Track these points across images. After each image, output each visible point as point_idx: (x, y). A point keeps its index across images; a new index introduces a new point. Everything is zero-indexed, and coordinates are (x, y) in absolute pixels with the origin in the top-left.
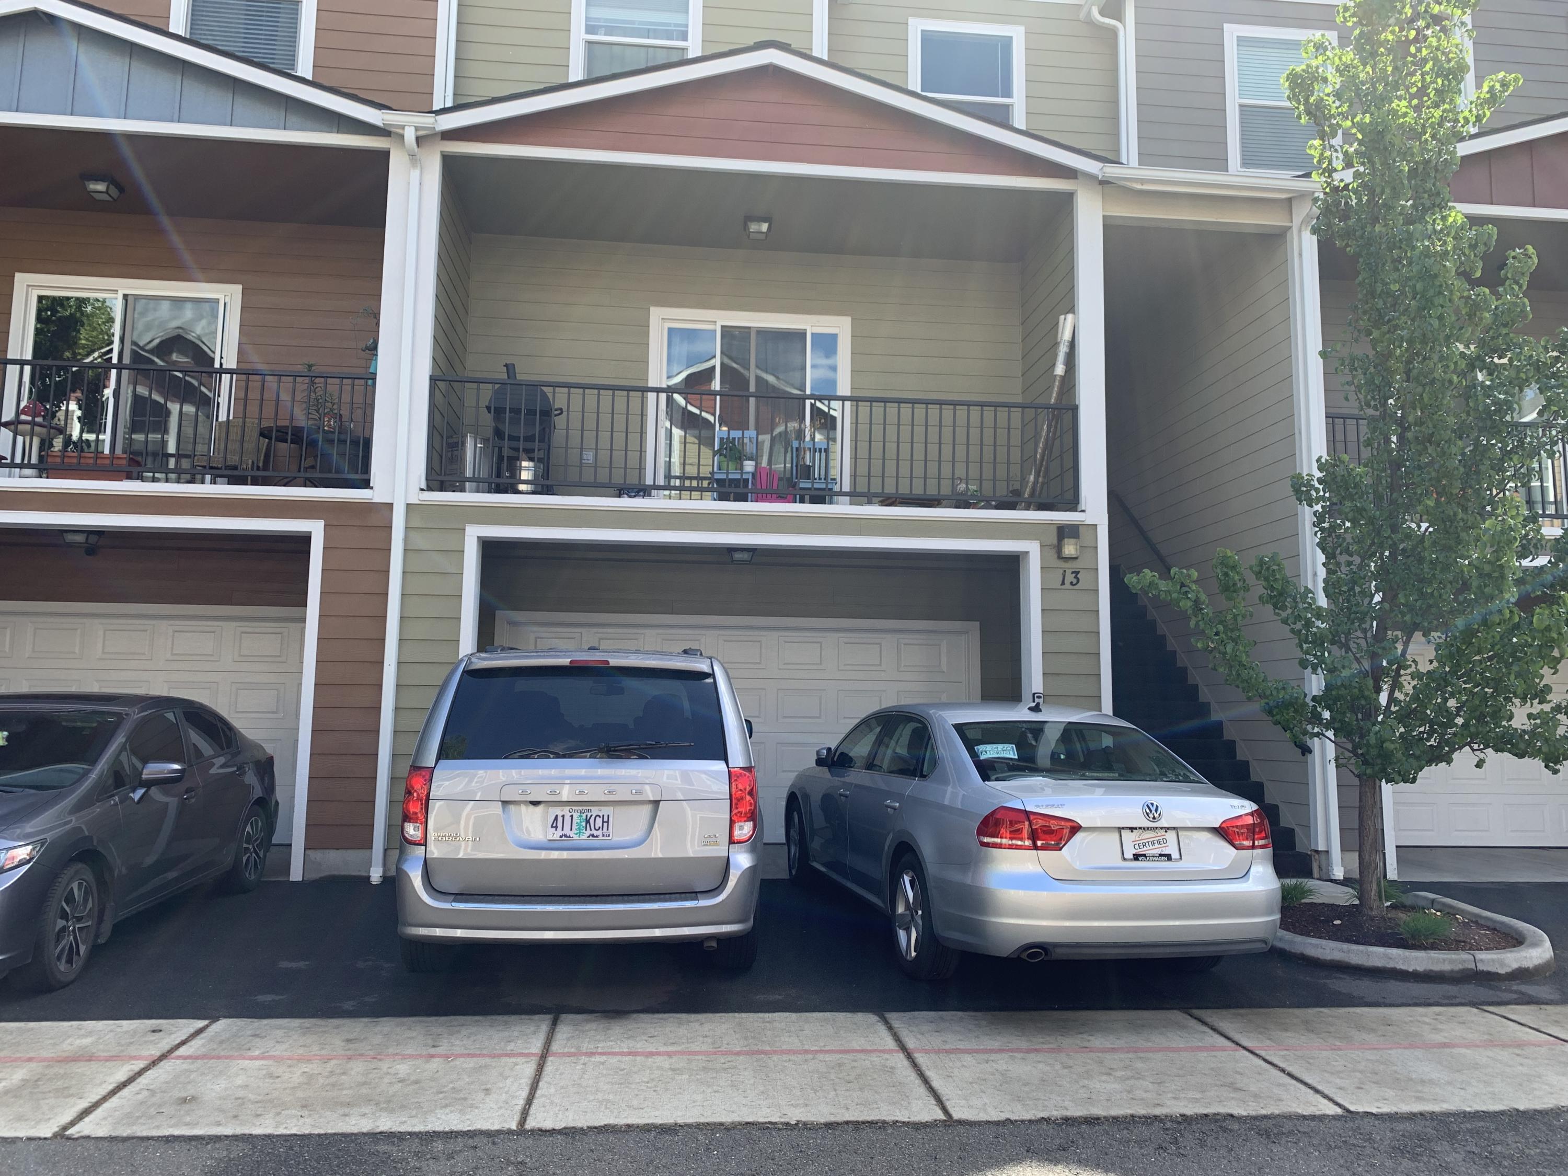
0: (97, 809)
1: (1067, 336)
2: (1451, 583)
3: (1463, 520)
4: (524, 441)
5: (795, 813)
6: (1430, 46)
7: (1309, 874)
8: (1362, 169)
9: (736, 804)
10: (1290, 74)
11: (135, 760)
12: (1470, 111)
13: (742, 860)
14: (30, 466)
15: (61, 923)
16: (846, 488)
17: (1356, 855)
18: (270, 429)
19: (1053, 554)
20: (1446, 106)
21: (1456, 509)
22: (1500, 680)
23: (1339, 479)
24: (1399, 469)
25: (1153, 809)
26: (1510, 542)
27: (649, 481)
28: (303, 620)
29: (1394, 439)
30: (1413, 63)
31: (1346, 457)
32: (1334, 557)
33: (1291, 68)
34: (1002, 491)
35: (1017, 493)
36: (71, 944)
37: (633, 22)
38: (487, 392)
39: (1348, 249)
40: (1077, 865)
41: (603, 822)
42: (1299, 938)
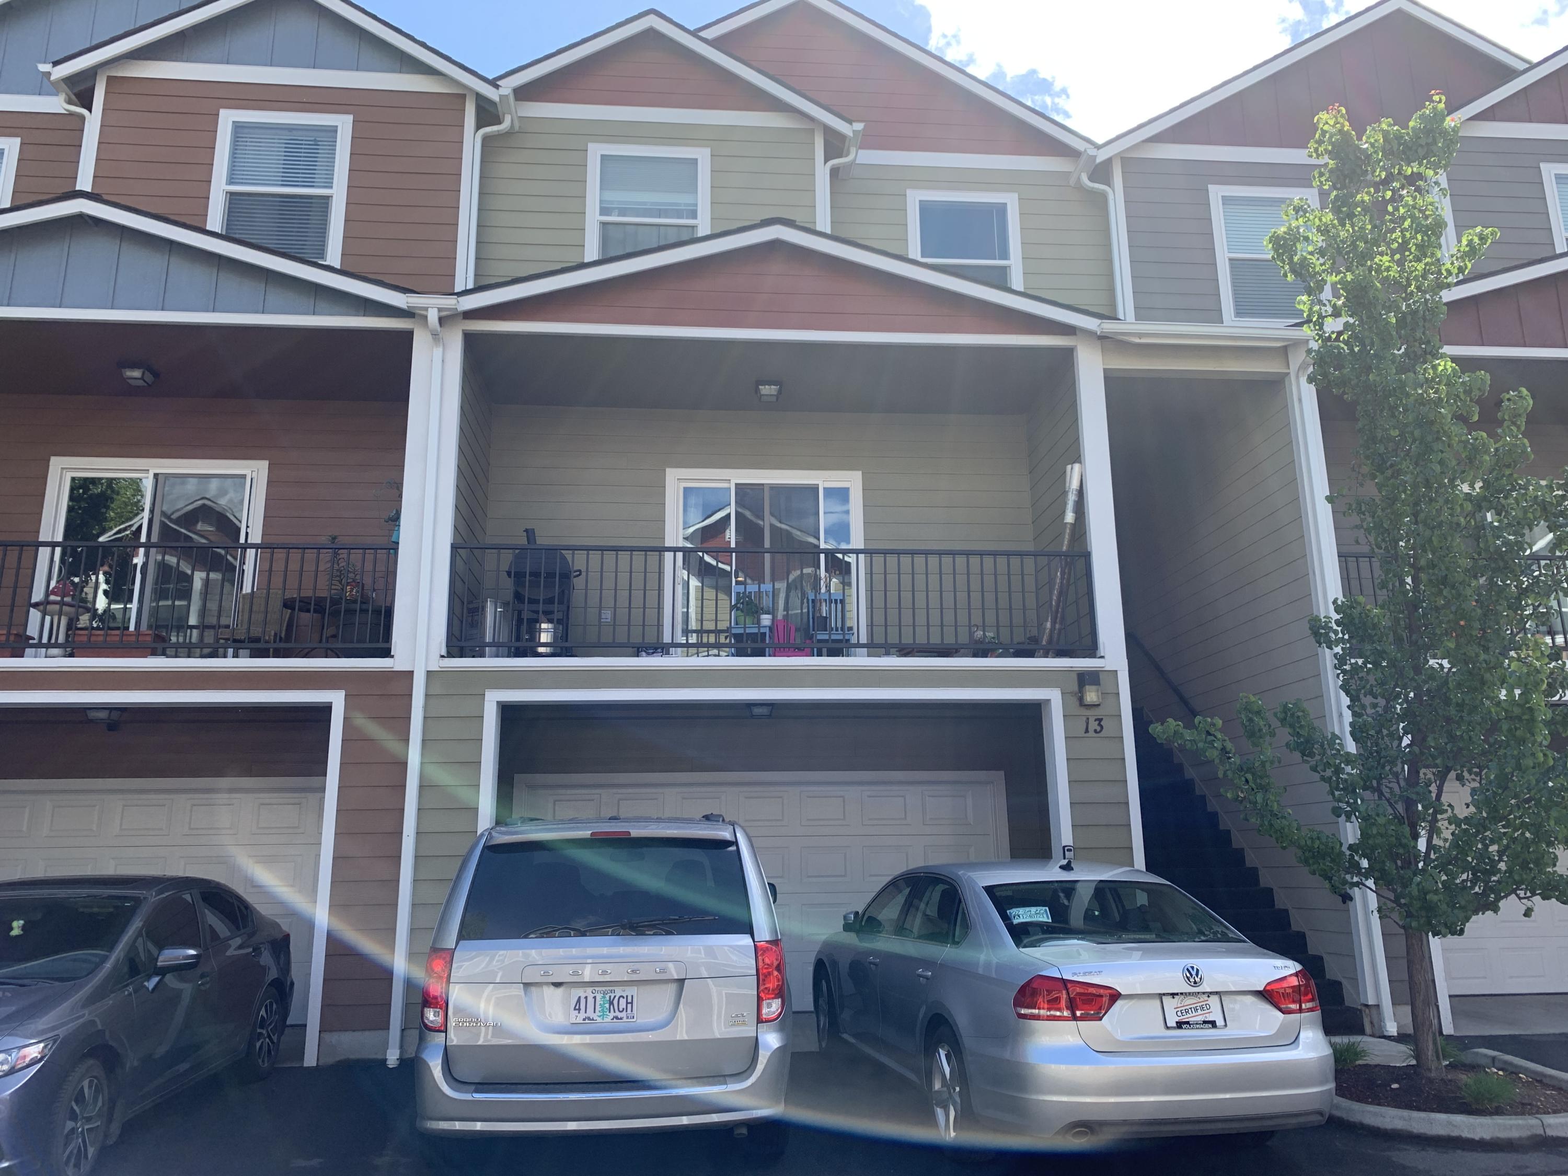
0: (109, 1002)
1: (1075, 484)
2: (1480, 724)
3: (1485, 661)
4: (543, 604)
5: (824, 982)
6: (1406, 205)
7: (1362, 1032)
8: (1351, 320)
9: (764, 980)
10: (1272, 236)
11: (150, 946)
12: (1452, 263)
13: (772, 1040)
14: (56, 645)
15: (70, 1124)
16: (864, 640)
17: (1408, 1009)
18: (293, 600)
19: (1074, 702)
20: (1428, 260)
21: (1477, 650)
22: (1541, 825)
23: (1357, 621)
24: (1417, 610)
25: (1194, 973)
26: (1537, 684)
27: (667, 639)
28: (323, 789)
29: (1409, 580)
30: (1391, 221)
31: (1361, 599)
32: (1359, 700)
33: (1273, 230)
34: (1019, 637)
35: (1035, 640)
36: (79, 1147)
37: (645, 203)
38: (507, 558)
39: (1346, 396)
40: (1119, 1036)
41: (627, 1003)
42: (1356, 1106)
